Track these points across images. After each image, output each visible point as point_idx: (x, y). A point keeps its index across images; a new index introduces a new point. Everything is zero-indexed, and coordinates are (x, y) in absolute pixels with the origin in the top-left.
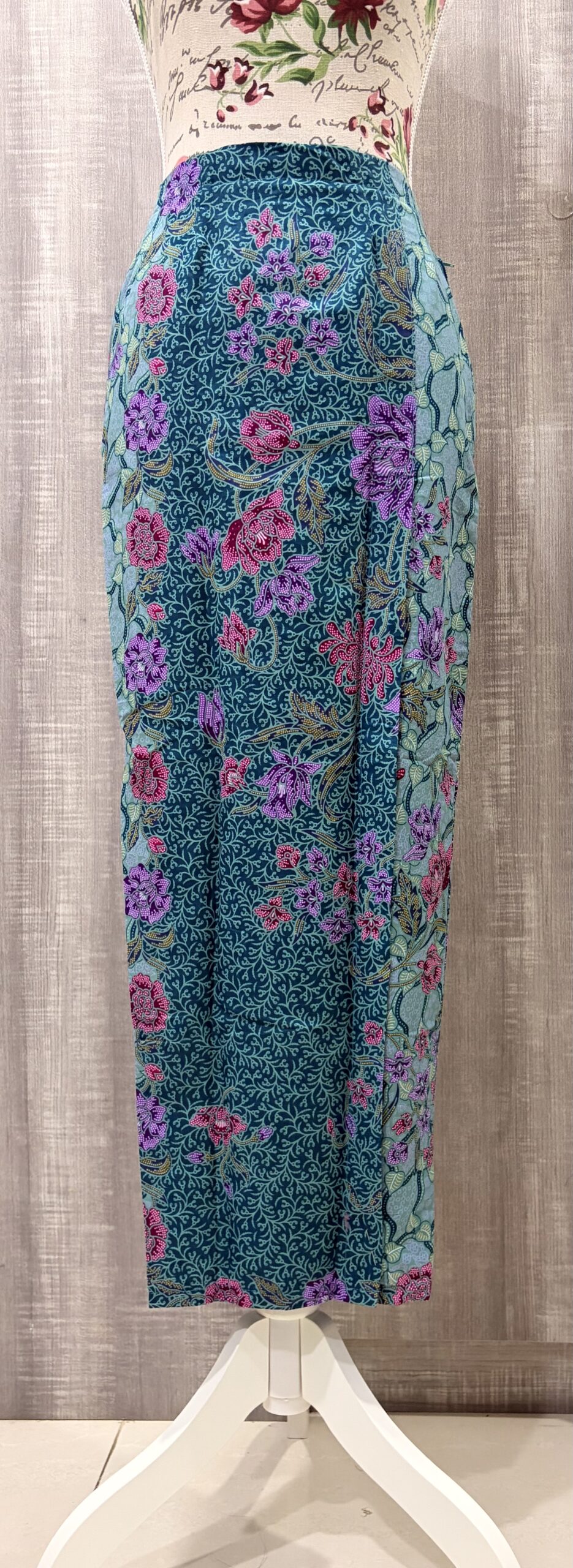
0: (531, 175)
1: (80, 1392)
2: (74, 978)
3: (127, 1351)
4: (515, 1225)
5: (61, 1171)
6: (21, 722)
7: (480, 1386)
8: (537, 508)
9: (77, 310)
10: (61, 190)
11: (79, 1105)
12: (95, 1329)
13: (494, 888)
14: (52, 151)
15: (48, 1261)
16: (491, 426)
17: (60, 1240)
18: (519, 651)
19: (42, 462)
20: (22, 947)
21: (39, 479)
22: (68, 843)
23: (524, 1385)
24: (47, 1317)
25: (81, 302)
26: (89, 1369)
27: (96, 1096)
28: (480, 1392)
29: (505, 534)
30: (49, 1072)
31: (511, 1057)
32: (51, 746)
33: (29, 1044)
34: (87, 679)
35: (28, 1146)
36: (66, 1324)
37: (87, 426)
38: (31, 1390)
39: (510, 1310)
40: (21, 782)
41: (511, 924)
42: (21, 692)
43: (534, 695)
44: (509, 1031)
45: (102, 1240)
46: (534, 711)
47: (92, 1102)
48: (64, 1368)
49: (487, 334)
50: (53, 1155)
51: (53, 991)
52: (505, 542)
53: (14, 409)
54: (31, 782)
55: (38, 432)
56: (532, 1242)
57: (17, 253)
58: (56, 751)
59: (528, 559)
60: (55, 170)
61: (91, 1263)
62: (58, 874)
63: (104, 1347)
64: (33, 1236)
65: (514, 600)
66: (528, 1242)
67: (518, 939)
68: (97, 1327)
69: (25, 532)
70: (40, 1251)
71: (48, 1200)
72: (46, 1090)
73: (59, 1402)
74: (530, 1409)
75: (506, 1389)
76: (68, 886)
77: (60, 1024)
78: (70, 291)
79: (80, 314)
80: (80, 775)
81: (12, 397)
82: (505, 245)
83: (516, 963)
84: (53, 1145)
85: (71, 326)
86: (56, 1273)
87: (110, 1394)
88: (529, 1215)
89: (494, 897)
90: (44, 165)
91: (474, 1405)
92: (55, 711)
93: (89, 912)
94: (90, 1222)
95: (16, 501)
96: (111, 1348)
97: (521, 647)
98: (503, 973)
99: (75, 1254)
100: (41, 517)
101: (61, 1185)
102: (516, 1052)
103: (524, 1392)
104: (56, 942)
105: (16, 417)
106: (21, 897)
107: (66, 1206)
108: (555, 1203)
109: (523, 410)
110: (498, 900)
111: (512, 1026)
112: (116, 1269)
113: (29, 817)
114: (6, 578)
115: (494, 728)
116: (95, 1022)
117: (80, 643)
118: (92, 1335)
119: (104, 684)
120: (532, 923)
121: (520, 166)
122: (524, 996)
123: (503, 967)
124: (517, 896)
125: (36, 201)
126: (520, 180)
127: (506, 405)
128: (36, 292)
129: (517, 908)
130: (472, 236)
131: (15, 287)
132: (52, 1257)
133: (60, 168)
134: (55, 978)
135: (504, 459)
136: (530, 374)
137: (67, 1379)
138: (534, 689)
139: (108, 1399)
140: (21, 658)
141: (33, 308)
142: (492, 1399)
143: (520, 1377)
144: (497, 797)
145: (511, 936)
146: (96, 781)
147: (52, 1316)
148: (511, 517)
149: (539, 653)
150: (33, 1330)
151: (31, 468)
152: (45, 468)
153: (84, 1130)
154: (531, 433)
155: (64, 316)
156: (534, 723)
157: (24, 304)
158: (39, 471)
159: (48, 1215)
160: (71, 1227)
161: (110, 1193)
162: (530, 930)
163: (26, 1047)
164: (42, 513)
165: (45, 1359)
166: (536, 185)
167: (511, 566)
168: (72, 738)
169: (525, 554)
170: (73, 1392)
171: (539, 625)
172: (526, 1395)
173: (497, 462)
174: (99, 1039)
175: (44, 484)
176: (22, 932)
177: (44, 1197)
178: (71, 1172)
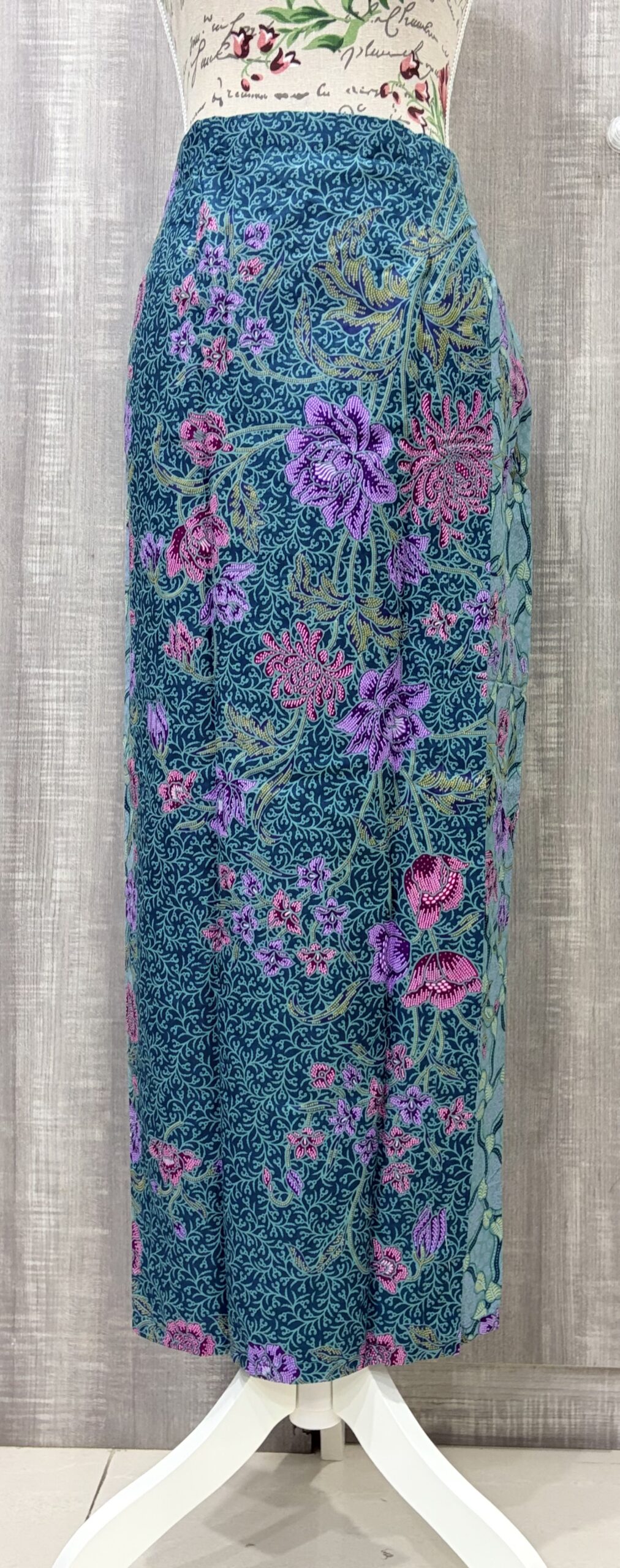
0: (593, 87)
1: (65, 1416)
2: (70, 952)
3: (120, 1371)
4: (554, 1235)
5: (51, 1167)
6: (20, 667)
7: (512, 1417)
8: (592, 447)
9: (92, 216)
10: (79, 85)
11: (72, 1094)
12: (85, 1345)
13: (538, 862)
14: (69, 43)
15: (34, 1268)
16: (544, 355)
17: (48, 1246)
18: (570, 602)
19: (49, 381)
20: (14, 916)
21: (46, 400)
22: (68, 801)
23: (560, 1417)
24: (31, 1330)
25: (97, 207)
26: (77, 1390)
27: (91, 1083)
28: (512, 1424)
29: (557, 475)
30: (40, 1056)
31: (553, 1048)
32: (52, 694)
33: (19, 1024)
34: (93, 621)
35: (14, 1139)
36: (52, 1340)
37: (100, 343)
38: (11, 1413)
39: (546, 1329)
40: (18, 733)
41: (556, 901)
42: (21, 633)
43: (585, 650)
44: (551, 1020)
45: (95, 1245)
46: (585, 668)
47: (88, 1090)
48: (48, 1388)
49: (542, 256)
50: (42, 1150)
51: (47, 966)
52: (557, 483)
53: (20, 322)
54: (29, 734)
55: (45, 348)
56: (573, 1255)
57: (29, 152)
58: (58, 700)
59: (581, 503)
60: (71, 63)
61: (81, 1272)
62: (56, 835)
63: (94, 1365)
64: (18, 1240)
65: (565, 546)
66: (568, 1254)
67: (562, 919)
68: (86, 1343)
69: (29, 458)
70: (25, 1256)
71: (35, 1199)
72: (36, 1076)
73: (42, 1427)
74: (566, 1443)
75: (541, 1420)
76: (66, 850)
77: (53, 1002)
78: (85, 194)
79: (95, 220)
80: (83, 726)
81: (18, 309)
82: (563, 160)
83: (561, 945)
84: (43, 1138)
85: (85, 233)
86: (42, 1281)
87: (100, 1419)
88: (569, 1224)
89: (538, 871)
90: (61, 57)
91: (505, 1438)
92: (58, 656)
93: (89, 879)
94: (82, 1226)
95: (20, 424)
96: (102, 1366)
97: (571, 598)
98: (546, 956)
99: (64, 1261)
100: (47, 442)
101: (51, 1183)
102: (559, 1044)
103: (560, 1424)
104: (52, 912)
105: (21, 331)
106: (14, 861)
107: (56, 1206)
108: (598, 1212)
109: (578, 342)
110: (541, 876)
111: (555, 1015)
112: (110, 1277)
113: (26, 772)
114: (7, 509)
115: (540, 685)
116: (93, 1001)
117: (87, 581)
118: (81, 1352)
119: (113, 627)
120: (578, 901)
121: (580, 76)
122: (568, 982)
123: (546, 948)
124: (562, 871)
125: (50, 97)
126: (580, 91)
127: (561, 333)
128: (48, 195)
129: (563, 884)
130: (527, 149)
131: (24, 189)
132: (38, 1263)
133: (78, 62)
134: (50, 951)
135: (557, 393)
136: (588, 300)
137: (51, 1401)
138: (585, 644)
139: (97, 1424)
140: (21, 596)
141: (45, 213)
142: (525, 1431)
143: (556, 1407)
144: (542, 762)
145: (555, 915)
146: (101, 734)
147: (37, 1330)
148: (564, 456)
149: (591, 605)
150: (15, 1345)
151: (38, 387)
152: (53, 388)
153: (77, 1122)
154: (588, 365)
155: (77, 221)
156: (584, 681)
157: (34, 208)
158: (45, 391)
159: (35, 1216)
160: (61, 1230)
161: (105, 1192)
162: (576, 908)
163: (15, 1028)
164: (49, 438)
165: (28, 1378)
166: (597, 98)
167: (562, 509)
168: (75, 686)
169: (578, 497)
170: (58, 1416)
171: (591, 574)
172: (562, 1428)
173: (549, 395)
174: (97, 1020)
175: (51, 406)
176: (14, 900)
177: (31, 1196)
178: (62, 1169)
